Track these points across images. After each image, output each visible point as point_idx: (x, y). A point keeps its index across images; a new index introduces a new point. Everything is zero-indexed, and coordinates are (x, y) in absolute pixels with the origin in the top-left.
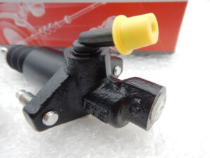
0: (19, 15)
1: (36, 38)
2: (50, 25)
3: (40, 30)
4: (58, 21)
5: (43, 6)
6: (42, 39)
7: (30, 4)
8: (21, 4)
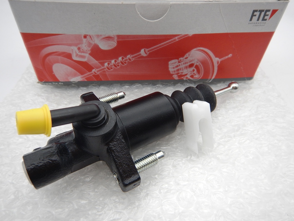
0: (79, 49)
1: (98, 73)
2: (120, 59)
3: (106, 64)
4: (132, 54)
5: (116, 38)
6: (107, 73)
7: (98, 36)
8: (85, 37)
